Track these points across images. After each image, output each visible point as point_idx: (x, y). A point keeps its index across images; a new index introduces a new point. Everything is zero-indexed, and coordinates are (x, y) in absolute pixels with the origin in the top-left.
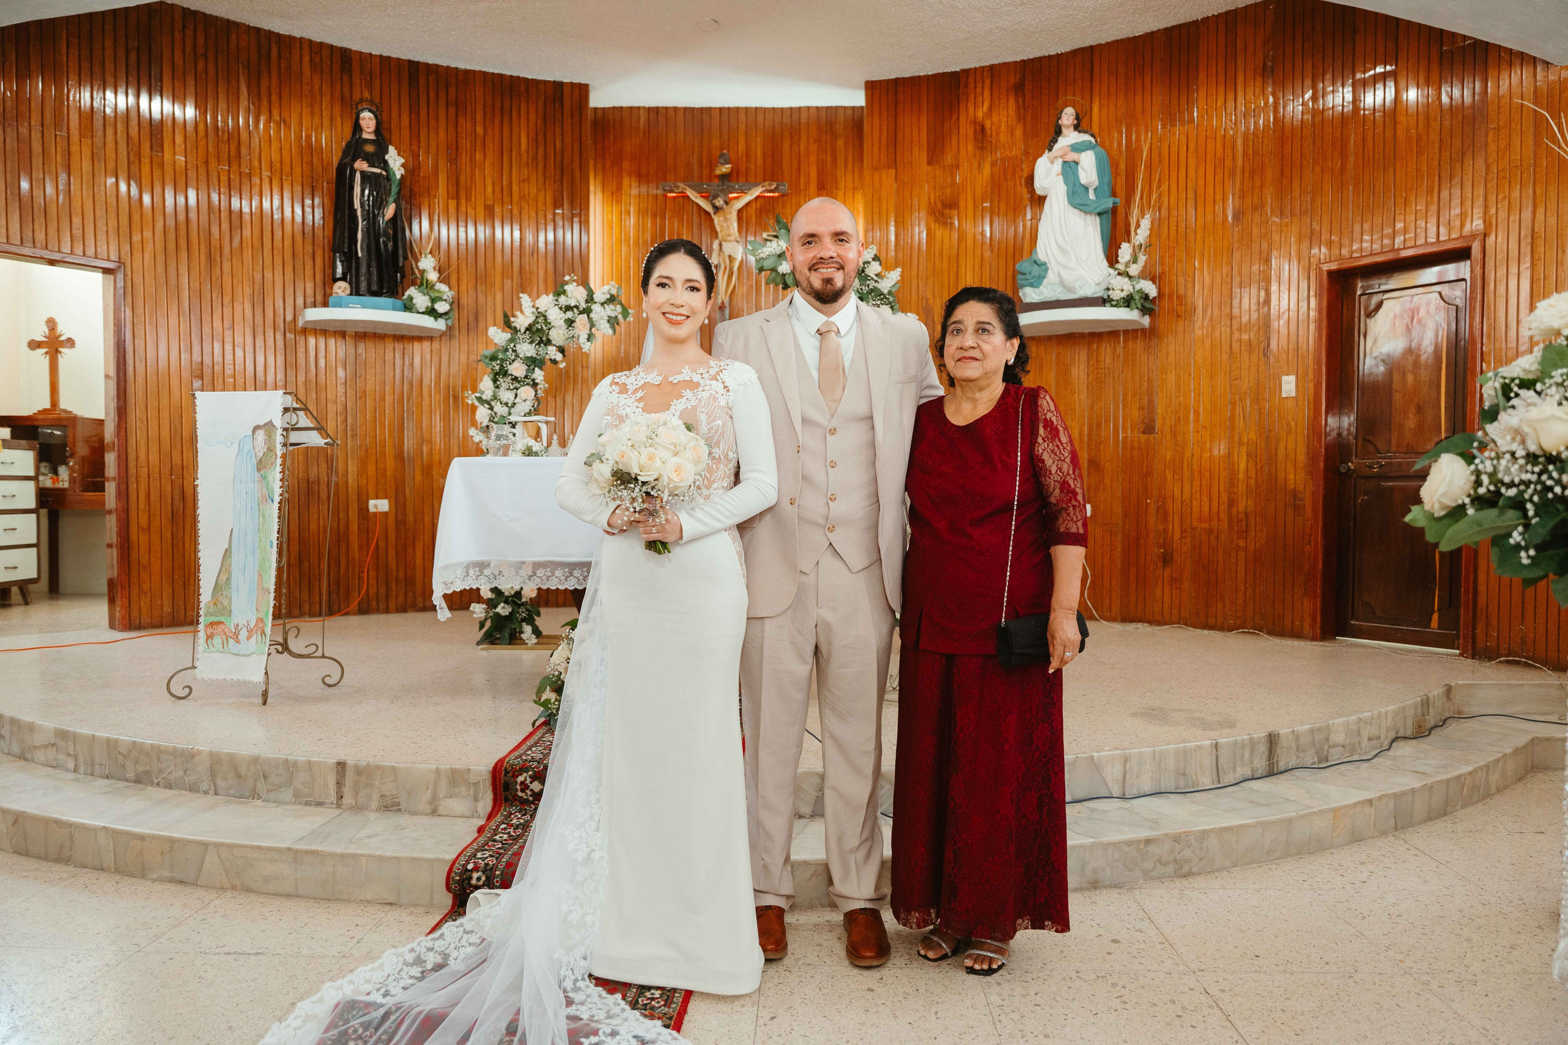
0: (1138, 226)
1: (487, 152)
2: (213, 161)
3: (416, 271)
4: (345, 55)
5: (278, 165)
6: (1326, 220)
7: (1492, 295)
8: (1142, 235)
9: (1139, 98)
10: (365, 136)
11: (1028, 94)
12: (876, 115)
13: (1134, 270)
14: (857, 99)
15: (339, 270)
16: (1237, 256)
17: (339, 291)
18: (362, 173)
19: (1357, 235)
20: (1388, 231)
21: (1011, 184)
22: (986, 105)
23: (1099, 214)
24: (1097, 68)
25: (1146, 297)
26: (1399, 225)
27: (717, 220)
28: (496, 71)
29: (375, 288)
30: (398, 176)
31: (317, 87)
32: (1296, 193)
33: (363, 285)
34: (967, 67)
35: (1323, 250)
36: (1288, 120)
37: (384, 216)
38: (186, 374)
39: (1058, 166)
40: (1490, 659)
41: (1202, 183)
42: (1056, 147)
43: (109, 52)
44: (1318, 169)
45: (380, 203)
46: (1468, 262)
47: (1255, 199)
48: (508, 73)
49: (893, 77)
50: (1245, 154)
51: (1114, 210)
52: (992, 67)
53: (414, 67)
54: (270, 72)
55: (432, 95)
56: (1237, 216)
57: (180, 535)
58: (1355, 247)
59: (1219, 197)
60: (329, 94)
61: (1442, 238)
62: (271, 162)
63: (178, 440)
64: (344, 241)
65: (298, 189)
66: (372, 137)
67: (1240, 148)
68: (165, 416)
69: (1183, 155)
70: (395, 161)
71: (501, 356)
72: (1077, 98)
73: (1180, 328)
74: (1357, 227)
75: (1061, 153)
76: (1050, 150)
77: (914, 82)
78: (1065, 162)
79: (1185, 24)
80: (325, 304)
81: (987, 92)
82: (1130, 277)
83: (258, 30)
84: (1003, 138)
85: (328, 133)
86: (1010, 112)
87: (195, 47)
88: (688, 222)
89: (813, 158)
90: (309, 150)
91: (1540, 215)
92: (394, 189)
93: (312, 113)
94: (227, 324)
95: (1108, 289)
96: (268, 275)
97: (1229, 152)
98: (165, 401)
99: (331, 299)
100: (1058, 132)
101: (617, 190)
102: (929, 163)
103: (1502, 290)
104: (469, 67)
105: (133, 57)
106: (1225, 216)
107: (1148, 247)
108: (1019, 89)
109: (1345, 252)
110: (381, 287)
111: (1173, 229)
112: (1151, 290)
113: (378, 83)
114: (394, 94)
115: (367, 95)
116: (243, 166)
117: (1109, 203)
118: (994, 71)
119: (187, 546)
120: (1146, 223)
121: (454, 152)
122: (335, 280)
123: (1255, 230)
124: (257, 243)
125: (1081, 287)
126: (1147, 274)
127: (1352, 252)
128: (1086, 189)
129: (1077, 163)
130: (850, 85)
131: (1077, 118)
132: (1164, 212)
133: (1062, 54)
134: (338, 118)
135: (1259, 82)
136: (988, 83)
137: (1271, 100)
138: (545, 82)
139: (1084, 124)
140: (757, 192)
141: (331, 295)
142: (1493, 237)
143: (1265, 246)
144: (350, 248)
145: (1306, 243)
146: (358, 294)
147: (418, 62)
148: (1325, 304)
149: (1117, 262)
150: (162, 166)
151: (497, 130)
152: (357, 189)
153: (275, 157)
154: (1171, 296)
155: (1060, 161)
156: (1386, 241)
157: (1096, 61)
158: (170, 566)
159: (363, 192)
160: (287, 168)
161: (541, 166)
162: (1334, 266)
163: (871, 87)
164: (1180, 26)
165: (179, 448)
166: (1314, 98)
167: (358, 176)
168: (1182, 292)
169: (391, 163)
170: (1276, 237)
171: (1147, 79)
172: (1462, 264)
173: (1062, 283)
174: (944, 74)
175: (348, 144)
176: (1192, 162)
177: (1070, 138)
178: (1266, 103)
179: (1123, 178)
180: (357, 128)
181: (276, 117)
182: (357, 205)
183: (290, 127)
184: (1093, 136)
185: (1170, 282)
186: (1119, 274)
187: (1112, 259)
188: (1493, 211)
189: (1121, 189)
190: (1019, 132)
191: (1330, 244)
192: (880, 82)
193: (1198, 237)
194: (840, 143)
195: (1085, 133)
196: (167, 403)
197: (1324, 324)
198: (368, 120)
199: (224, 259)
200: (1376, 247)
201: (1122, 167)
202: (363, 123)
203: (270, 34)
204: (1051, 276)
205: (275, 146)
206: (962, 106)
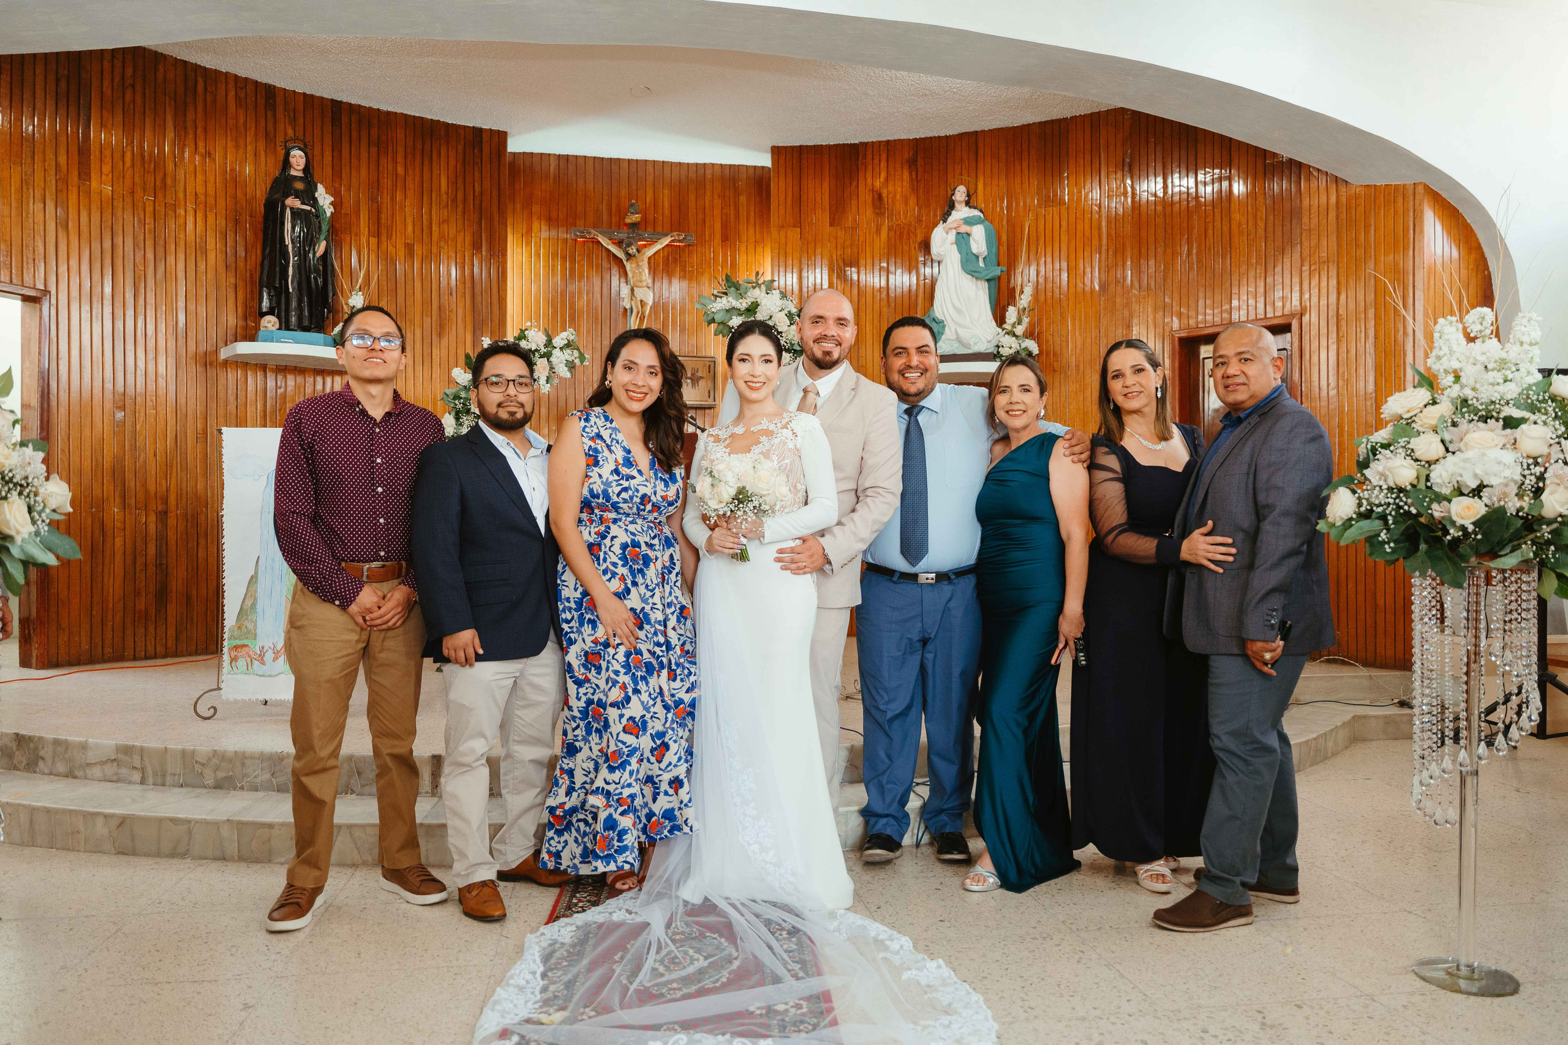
0: (1022, 292)
1: (408, 193)
2: (139, 191)
3: (345, 307)
4: (270, 92)
5: (203, 197)
6: (1176, 295)
7: (1308, 364)
8: (1025, 300)
9: (1018, 180)
10: (293, 173)
11: (920, 170)
12: (782, 177)
13: (1020, 330)
14: (764, 160)
15: (266, 304)
16: (1104, 322)
17: (269, 325)
18: (291, 209)
19: (1201, 309)
20: (1226, 307)
21: (906, 248)
22: (883, 175)
23: (988, 280)
24: (981, 152)
25: (1030, 354)
26: (1235, 303)
27: (628, 266)
28: (417, 115)
29: (306, 323)
30: (328, 214)
31: (241, 121)
32: (1152, 270)
33: (294, 320)
34: (866, 140)
35: (1175, 319)
36: (1144, 209)
37: (314, 253)
38: (108, 405)
39: (952, 236)
40: (1315, 660)
41: (1073, 256)
42: (950, 219)
43: (40, 79)
44: (1169, 251)
45: (309, 241)
46: (1289, 335)
47: (1119, 273)
48: (429, 117)
49: (798, 144)
50: (1109, 235)
51: (999, 278)
52: (888, 142)
53: (336, 105)
54: (195, 103)
55: (354, 134)
56: (1104, 287)
57: (100, 569)
58: (1200, 318)
59: (1088, 270)
60: (253, 129)
61: (1268, 316)
62: (196, 194)
63: (99, 473)
64: (275, 277)
65: (222, 222)
66: (300, 174)
67: (1104, 229)
68: (87, 445)
69: (1056, 233)
70: (324, 198)
71: (463, 394)
72: (965, 177)
73: (1057, 384)
74: (1201, 303)
75: (955, 225)
76: (945, 221)
77: (817, 150)
78: (958, 233)
79: (1057, 120)
80: (252, 338)
81: (883, 164)
82: (1017, 337)
83: (185, 62)
84: (899, 206)
85: (253, 168)
86: (905, 184)
87: (123, 77)
88: (597, 266)
89: (717, 212)
90: (234, 181)
91: (1343, 297)
92: (325, 227)
93: (237, 147)
94: (151, 355)
95: (998, 346)
96: (192, 307)
97: (1095, 232)
98: (87, 432)
99: (261, 334)
100: (952, 206)
101: (527, 232)
102: (831, 225)
103: (1315, 359)
104: (390, 109)
105: (63, 84)
106: (1092, 290)
107: (1031, 310)
108: (912, 164)
109: (1192, 322)
110: (311, 323)
111: (1049, 294)
112: (1033, 346)
113: (302, 120)
114: (317, 132)
115: (290, 132)
116: (168, 197)
117: (997, 272)
118: (890, 147)
119: (106, 579)
120: (1028, 290)
121: (375, 191)
122: (263, 315)
123: (1118, 300)
124: (181, 274)
125: (975, 344)
126: (1029, 334)
127: (1197, 323)
128: (977, 257)
129: (969, 235)
130: (758, 148)
131: (968, 195)
132: (1041, 280)
133: (950, 136)
134: (262, 153)
135: (1119, 175)
136: (884, 156)
137: (1129, 189)
138: (465, 127)
139: (973, 202)
140: (666, 241)
141: (257, 328)
142: (1307, 316)
143: (1126, 313)
144: (280, 283)
145: (1161, 313)
146: (288, 328)
147: (341, 102)
148: (1177, 365)
149: (1005, 322)
150: (89, 193)
151: (417, 170)
152: (288, 226)
153: (200, 190)
154: (1048, 354)
155: (954, 232)
156: (1225, 315)
157: (981, 144)
158: (89, 602)
159: (293, 228)
160: (211, 200)
161: (460, 209)
162: (1184, 334)
163: (777, 152)
164: (1052, 121)
165: (100, 480)
166: (1165, 193)
167: (288, 212)
168: (1058, 349)
169: (321, 202)
170: (1135, 307)
171: (1025, 164)
172: (1284, 336)
173: (958, 339)
174: (844, 145)
175: (276, 182)
176: (1064, 238)
177: (962, 212)
178: (1125, 194)
179: (1005, 248)
180: (286, 164)
181: (202, 150)
182: (288, 241)
183: (214, 160)
184: (981, 211)
185: (1047, 341)
186: (1008, 333)
187: (1000, 320)
188: (1307, 296)
189: (1004, 259)
190: (912, 202)
191: (1180, 316)
192: (786, 148)
193: (1071, 303)
194: (743, 199)
195: (975, 208)
196: (89, 434)
197: (1177, 382)
198: (298, 158)
199: (148, 289)
200: (1217, 320)
201: (1004, 238)
202: (292, 160)
203: (196, 68)
204: (948, 334)
205: (200, 177)
206: (861, 175)
